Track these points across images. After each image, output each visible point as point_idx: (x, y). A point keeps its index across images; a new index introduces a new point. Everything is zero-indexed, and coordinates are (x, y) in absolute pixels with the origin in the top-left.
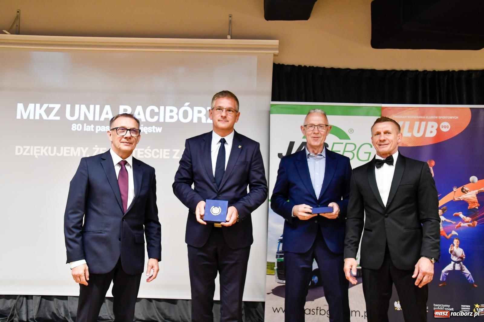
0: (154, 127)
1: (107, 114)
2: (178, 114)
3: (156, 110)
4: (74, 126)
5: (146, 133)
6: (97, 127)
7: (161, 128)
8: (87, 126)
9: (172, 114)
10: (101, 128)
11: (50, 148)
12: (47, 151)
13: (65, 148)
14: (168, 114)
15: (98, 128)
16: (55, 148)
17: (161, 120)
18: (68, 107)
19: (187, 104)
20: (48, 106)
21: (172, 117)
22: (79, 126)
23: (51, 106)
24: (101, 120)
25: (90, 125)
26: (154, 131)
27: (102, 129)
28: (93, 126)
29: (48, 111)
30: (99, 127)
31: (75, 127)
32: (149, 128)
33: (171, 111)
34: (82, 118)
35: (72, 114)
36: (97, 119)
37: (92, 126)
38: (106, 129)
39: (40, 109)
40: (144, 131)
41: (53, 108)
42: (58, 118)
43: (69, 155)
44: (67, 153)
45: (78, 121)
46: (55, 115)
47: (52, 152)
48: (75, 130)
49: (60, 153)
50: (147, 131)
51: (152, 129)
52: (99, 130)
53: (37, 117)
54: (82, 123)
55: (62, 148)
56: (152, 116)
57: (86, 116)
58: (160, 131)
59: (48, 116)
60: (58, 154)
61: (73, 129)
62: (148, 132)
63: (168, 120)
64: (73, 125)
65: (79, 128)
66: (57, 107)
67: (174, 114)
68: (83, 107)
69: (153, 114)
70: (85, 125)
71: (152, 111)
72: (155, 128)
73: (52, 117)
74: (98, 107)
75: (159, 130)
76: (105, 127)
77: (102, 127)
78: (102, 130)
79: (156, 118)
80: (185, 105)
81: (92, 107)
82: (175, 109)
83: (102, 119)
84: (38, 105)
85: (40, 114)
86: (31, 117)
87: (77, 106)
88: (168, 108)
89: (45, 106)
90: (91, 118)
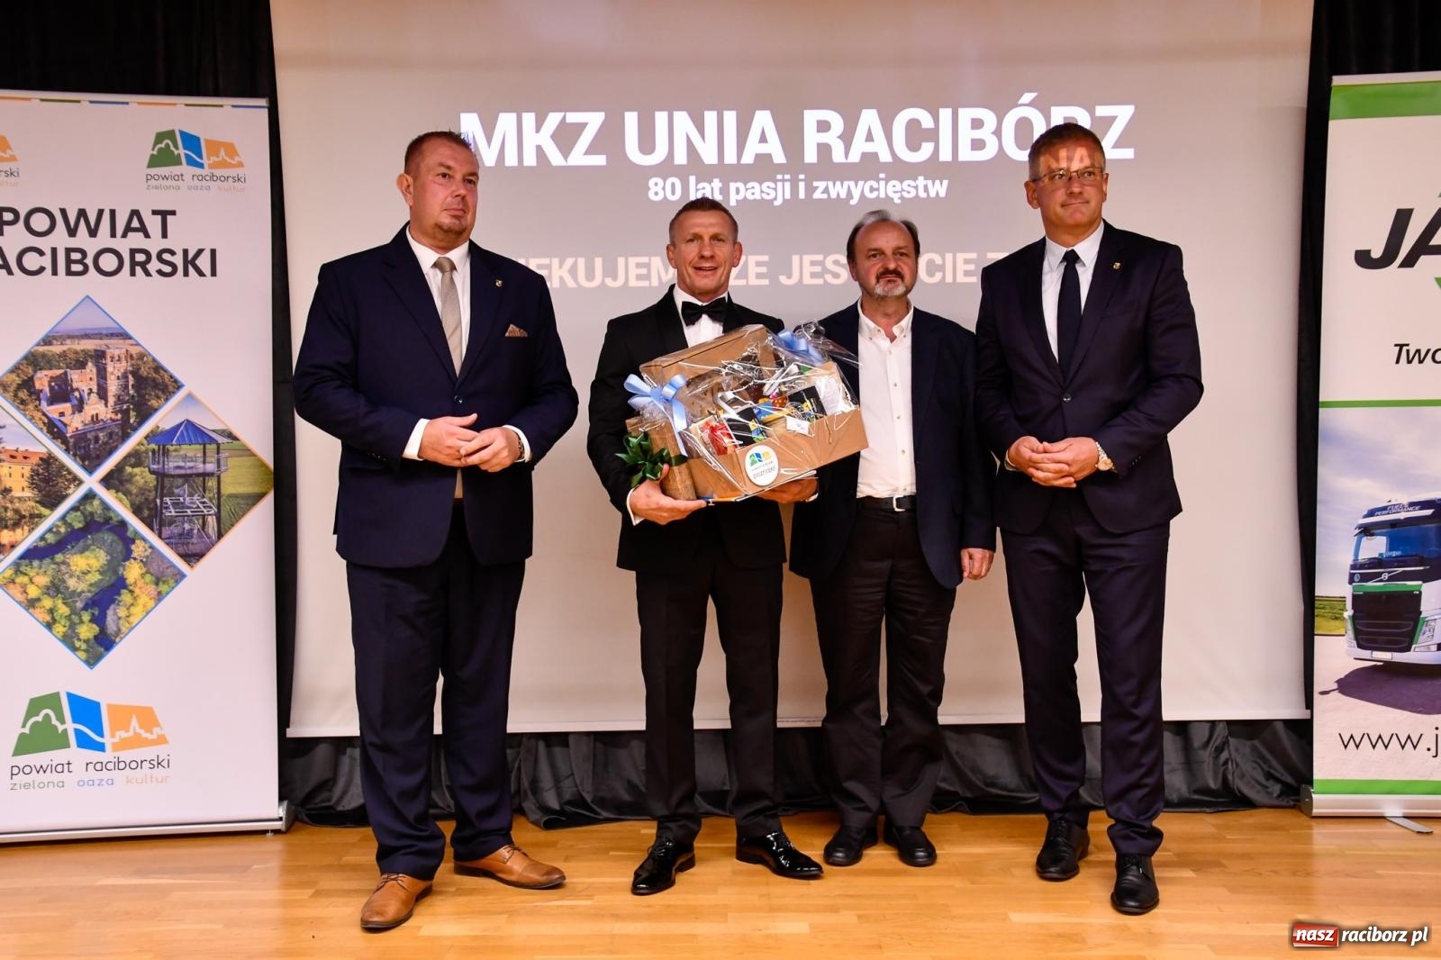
0: (921, 181)
1: (763, 139)
2: (998, 133)
3: (926, 121)
4: (656, 184)
5: (897, 201)
6: (733, 186)
7: (945, 183)
8: (697, 182)
9: (977, 134)
10: (747, 189)
11: (581, 262)
12: (573, 271)
13: (633, 261)
14: (966, 134)
15: (738, 191)
16: (598, 262)
17: (945, 155)
18: (631, 119)
19: (1028, 97)
20: (564, 117)
21: (978, 145)
22: (673, 185)
23: (573, 117)
24: (743, 161)
25: (710, 182)
26: (922, 194)
27: (750, 192)
28: (720, 185)
29: (566, 136)
30: (740, 185)
31: (659, 189)
32: (906, 183)
33: (977, 124)
34: (681, 158)
35: (647, 145)
36: (730, 158)
37: (717, 184)
38: (762, 192)
39: (538, 130)
40: (891, 194)
41: (583, 126)
42: (600, 160)
43: (645, 284)
44: (639, 277)
45: (666, 168)
46: (589, 152)
47: (590, 275)
48: (660, 197)
49: (615, 278)
50: (899, 195)
51: (916, 187)
52: (740, 197)
53: (530, 160)
54: (682, 173)
55: (621, 261)
56: (913, 146)
57: (691, 149)
58: (942, 193)
59: (566, 154)
60: (609, 282)
61: (651, 195)
62: (902, 198)
63: (966, 154)
64: (651, 182)
65: (673, 193)
66: (594, 120)
67: (985, 133)
68: (682, 118)
69: (916, 135)
70: (692, 179)
71: (913, 125)
72: (925, 182)
73: (578, 157)
74: (730, 118)
75: (939, 189)
76: (761, 184)
77: (749, 185)
78: (750, 197)
79: (927, 149)
80: (1020, 102)
81: (710, 117)
82: (989, 117)
83: (748, 158)
84: (529, 119)
85: (539, 149)
86: (511, 160)
87: (661, 118)
88: (966, 114)
89: (553, 119)
90: (709, 155)
